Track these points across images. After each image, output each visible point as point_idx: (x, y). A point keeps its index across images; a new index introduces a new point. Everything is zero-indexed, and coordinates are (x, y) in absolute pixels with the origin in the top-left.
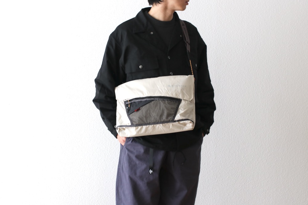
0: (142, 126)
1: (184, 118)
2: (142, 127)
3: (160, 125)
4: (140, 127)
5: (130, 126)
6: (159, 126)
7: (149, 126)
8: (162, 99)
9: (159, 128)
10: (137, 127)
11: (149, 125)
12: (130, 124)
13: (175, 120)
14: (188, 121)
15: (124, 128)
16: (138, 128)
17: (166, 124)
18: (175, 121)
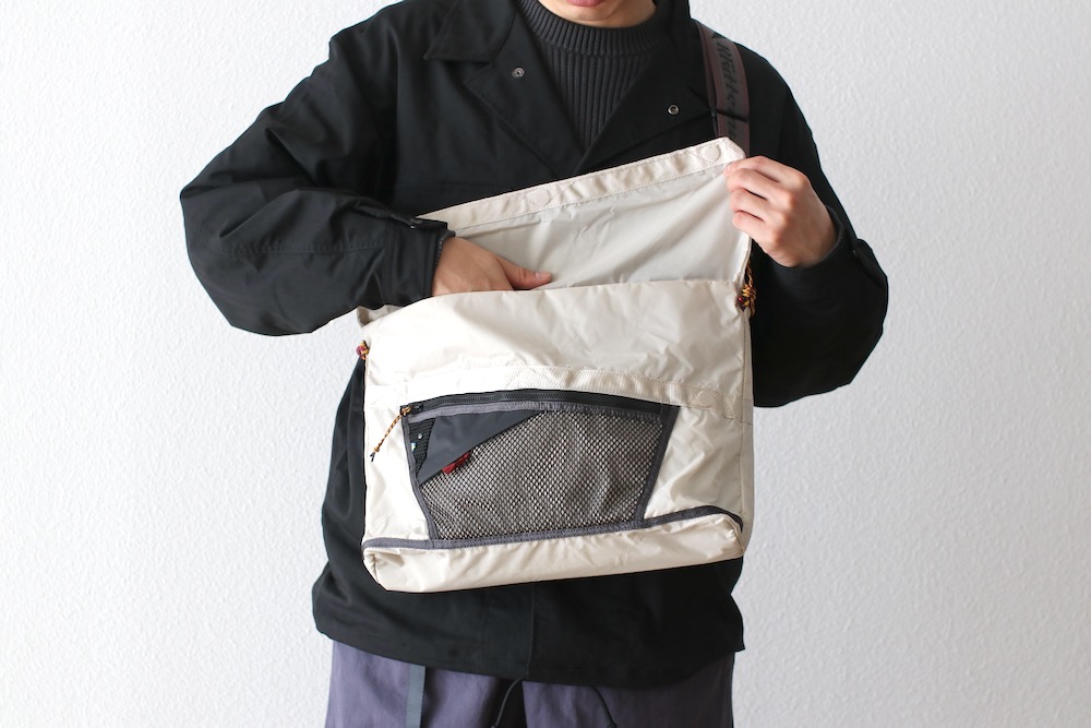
0: (481, 548)
1: (693, 504)
2: (485, 553)
3: (572, 544)
4: (469, 553)
5: (424, 545)
6: (570, 547)
7: (518, 548)
8: (580, 407)
9: (570, 555)
10: (458, 551)
11: (515, 545)
12: (424, 536)
13: (646, 516)
14: (714, 516)
15: (397, 551)
16: (462, 555)
17: (602, 536)
18: (648, 523)
